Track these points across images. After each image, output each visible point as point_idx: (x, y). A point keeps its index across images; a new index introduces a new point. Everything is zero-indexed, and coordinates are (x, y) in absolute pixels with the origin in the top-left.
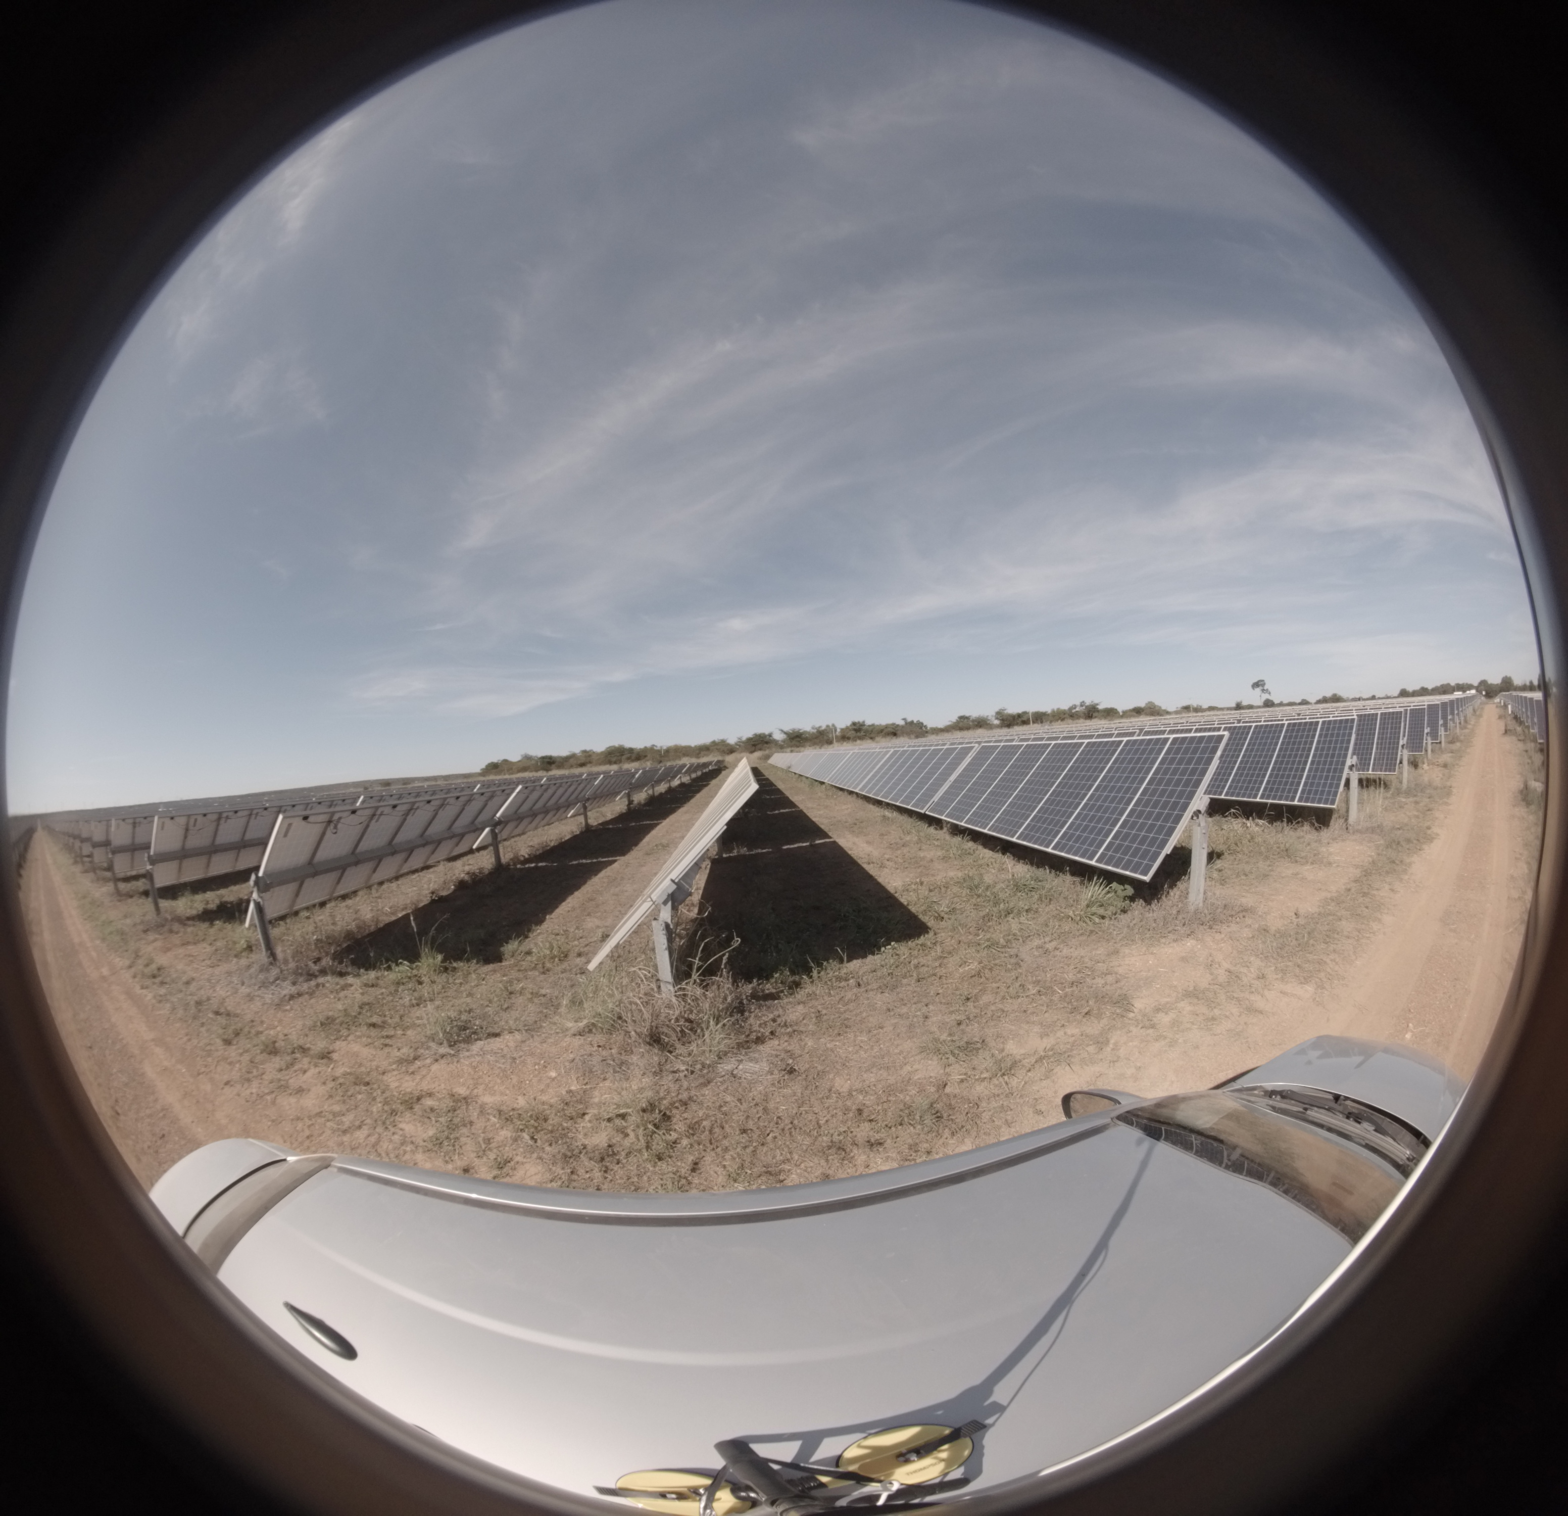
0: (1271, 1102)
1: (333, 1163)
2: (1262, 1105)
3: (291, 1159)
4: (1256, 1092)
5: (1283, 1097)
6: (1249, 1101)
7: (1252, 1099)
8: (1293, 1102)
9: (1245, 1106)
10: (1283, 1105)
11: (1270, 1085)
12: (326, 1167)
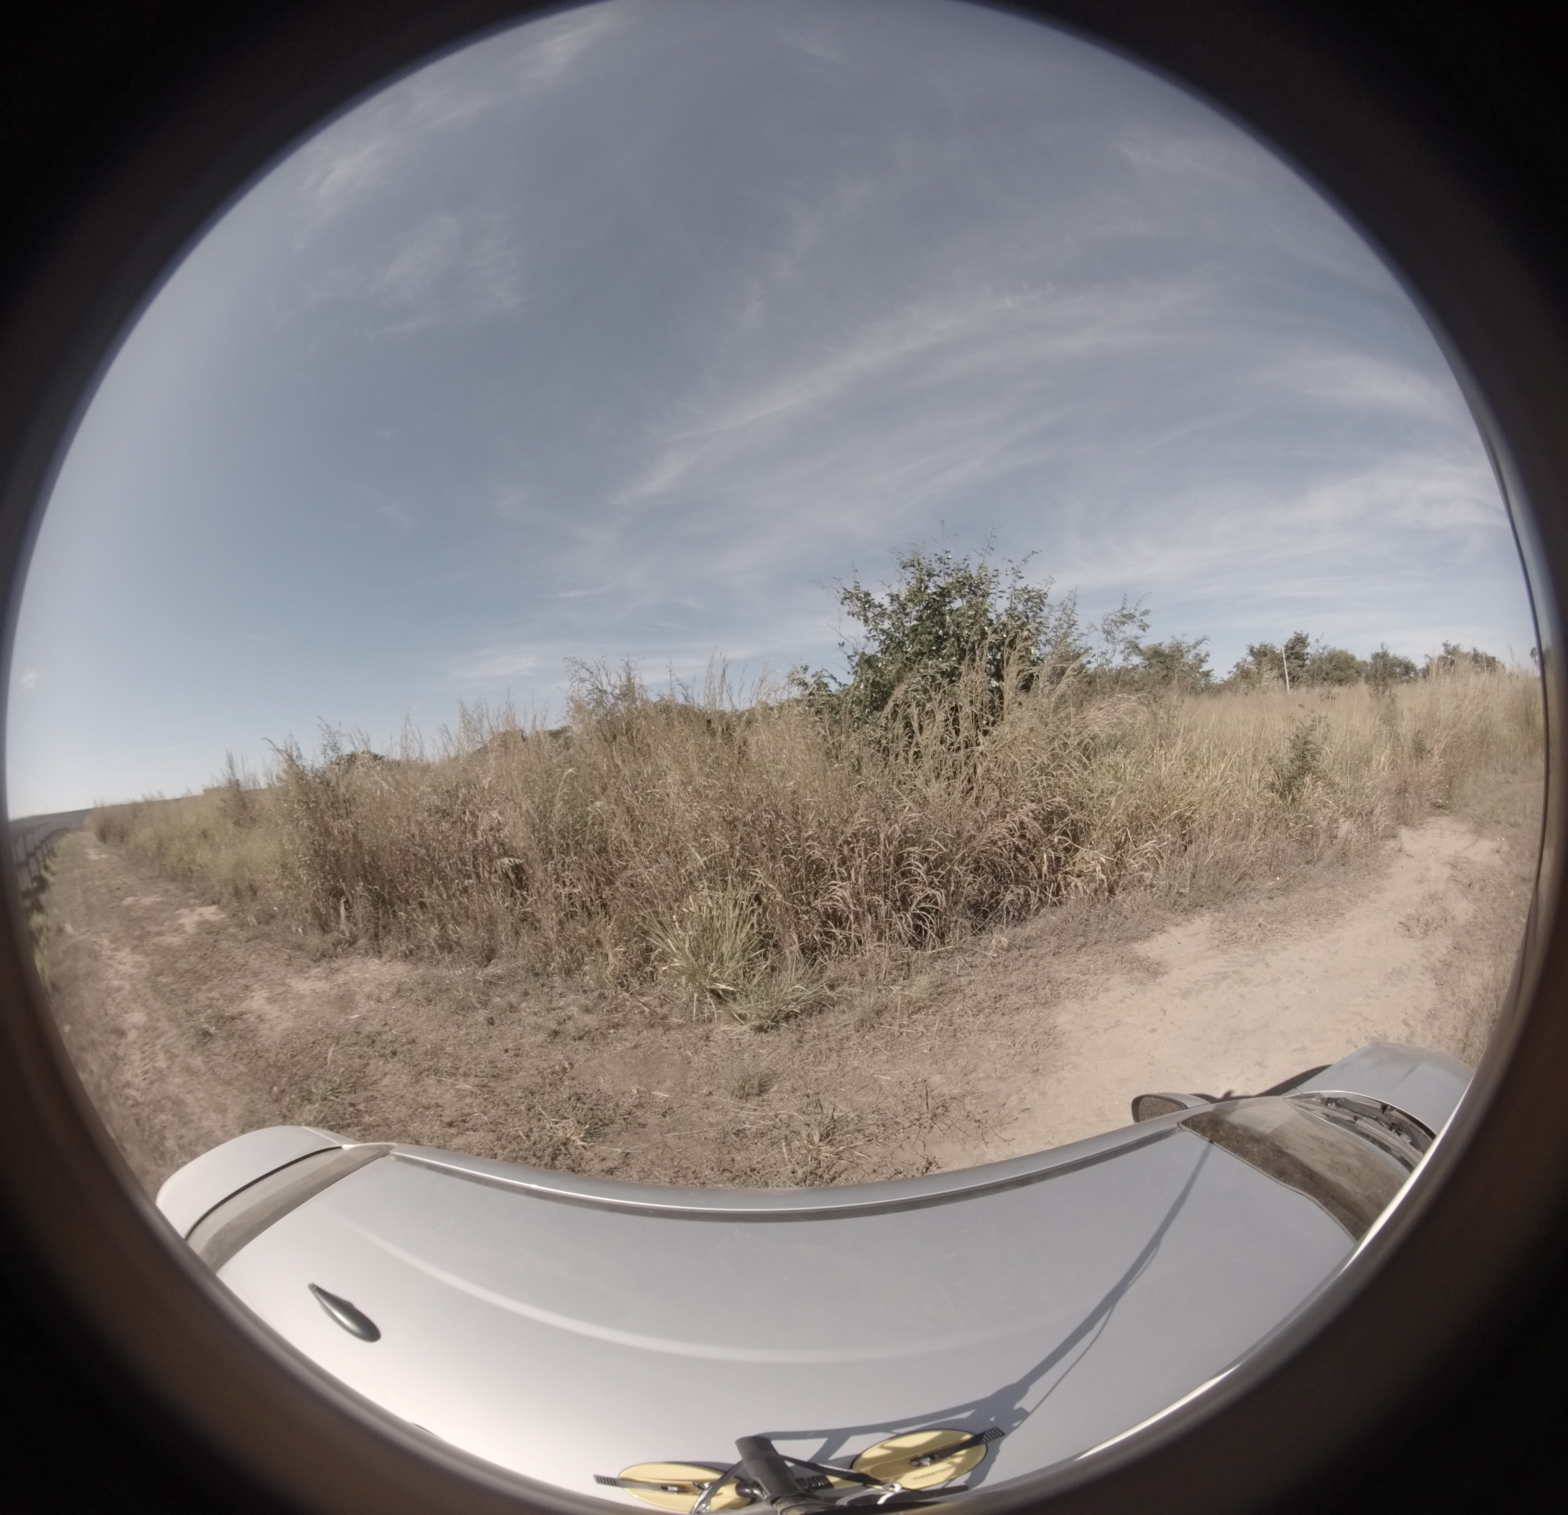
0: (1326, 1111)
1: (391, 1152)
2: (1318, 1112)
3: (346, 1147)
4: (1314, 1099)
5: (1338, 1105)
6: (1307, 1109)
7: (1310, 1106)
8: (1346, 1110)
9: (1302, 1114)
10: (1337, 1114)
11: (1327, 1093)
12: (384, 1156)
